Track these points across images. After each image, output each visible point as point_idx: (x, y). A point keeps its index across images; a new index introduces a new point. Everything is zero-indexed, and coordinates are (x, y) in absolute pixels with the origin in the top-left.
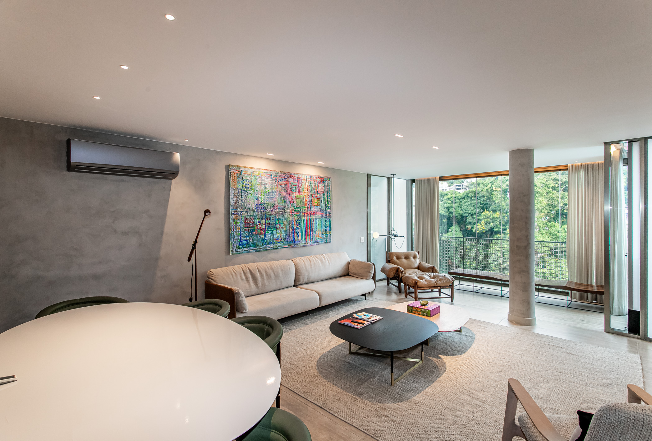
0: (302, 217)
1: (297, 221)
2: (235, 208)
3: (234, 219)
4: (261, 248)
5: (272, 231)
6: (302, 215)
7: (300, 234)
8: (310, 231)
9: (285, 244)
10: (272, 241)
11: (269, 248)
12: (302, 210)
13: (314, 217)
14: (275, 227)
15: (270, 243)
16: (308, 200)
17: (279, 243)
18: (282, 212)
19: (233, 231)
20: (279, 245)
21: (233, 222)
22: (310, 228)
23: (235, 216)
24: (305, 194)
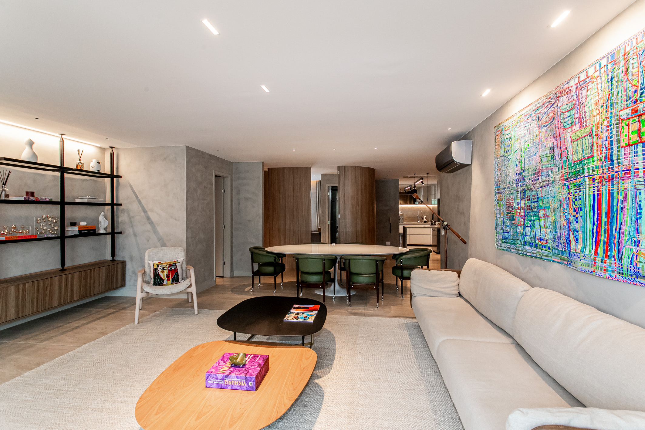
0: (587, 190)
1: (576, 200)
2: (499, 185)
3: (498, 200)
4: (520, 249)
5: (534, 221)
6: (587, 183)
7: (581, 235)
8: (609, 232)
9: (555, 255)
10: (533, 241)
11: (530, 253)
12: (588, 169)
13: (626, 185)
14: (537, 214)
15: (531, 244)
16: (604, 135)
17: (543, 248)
18: (546, 181)
19: (497, 216)
20: (544, 252)
21: (497, 204)
22: (610, 222)
23: (499, 195)
24: (596, 119)
